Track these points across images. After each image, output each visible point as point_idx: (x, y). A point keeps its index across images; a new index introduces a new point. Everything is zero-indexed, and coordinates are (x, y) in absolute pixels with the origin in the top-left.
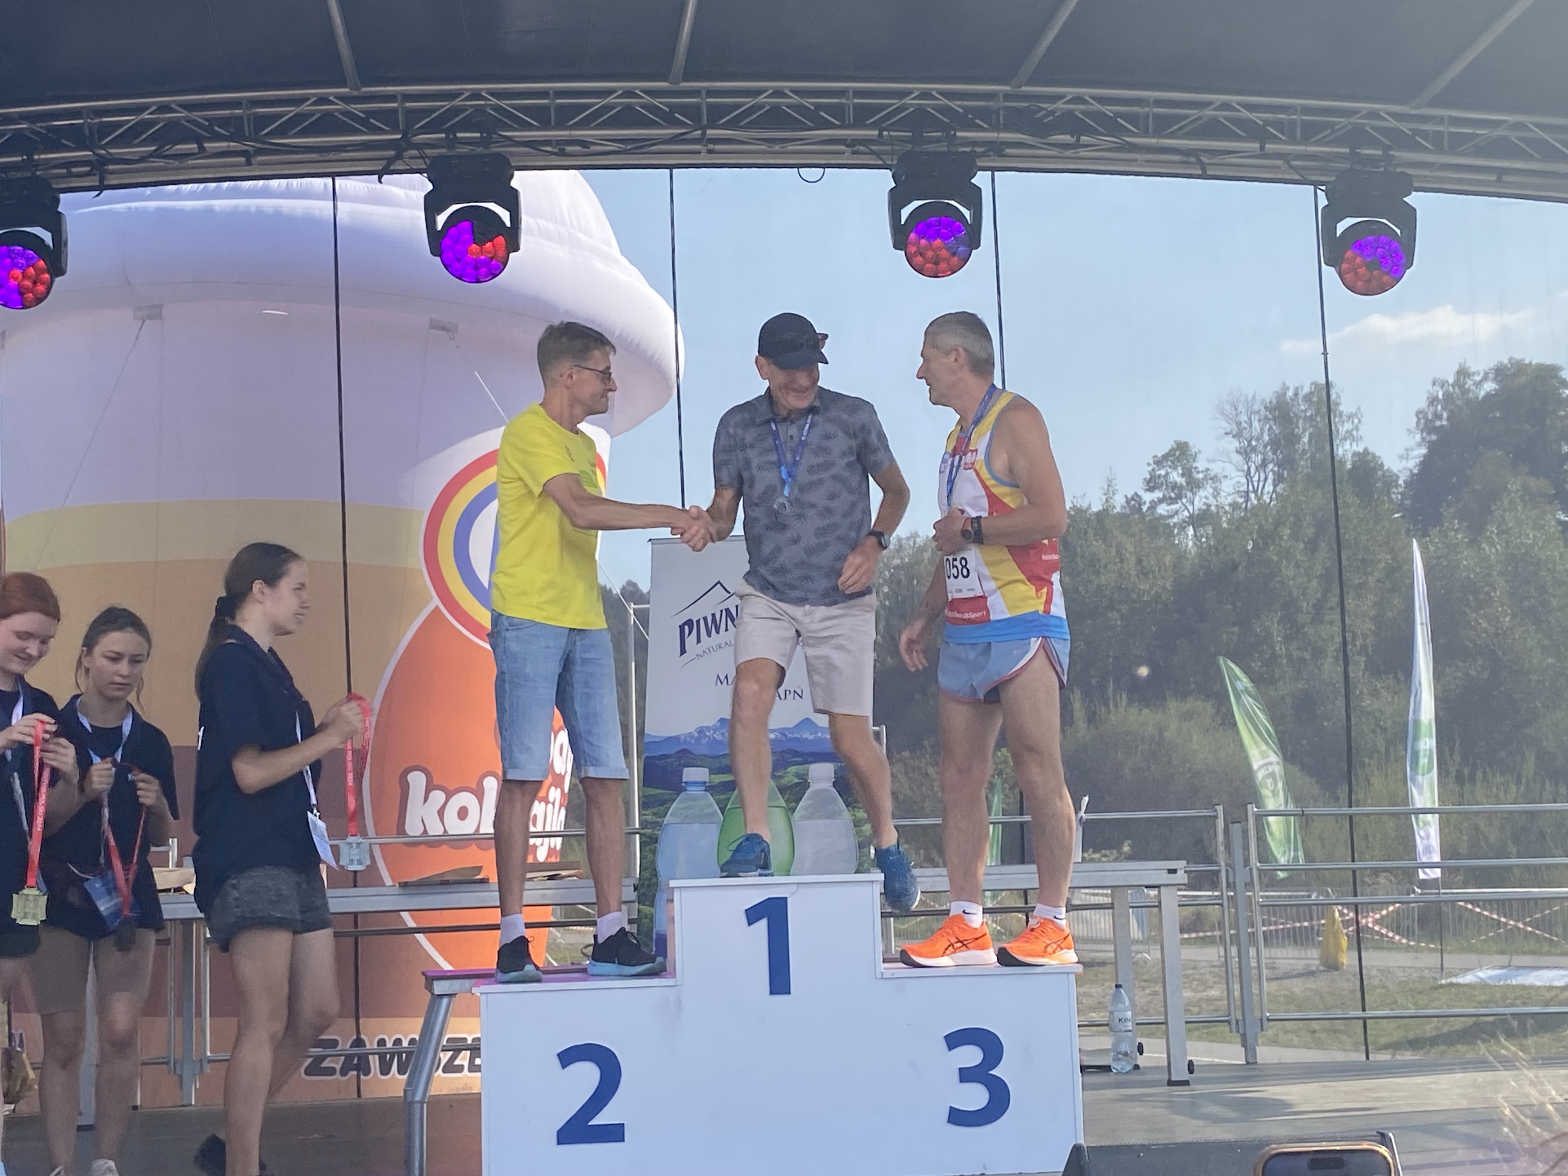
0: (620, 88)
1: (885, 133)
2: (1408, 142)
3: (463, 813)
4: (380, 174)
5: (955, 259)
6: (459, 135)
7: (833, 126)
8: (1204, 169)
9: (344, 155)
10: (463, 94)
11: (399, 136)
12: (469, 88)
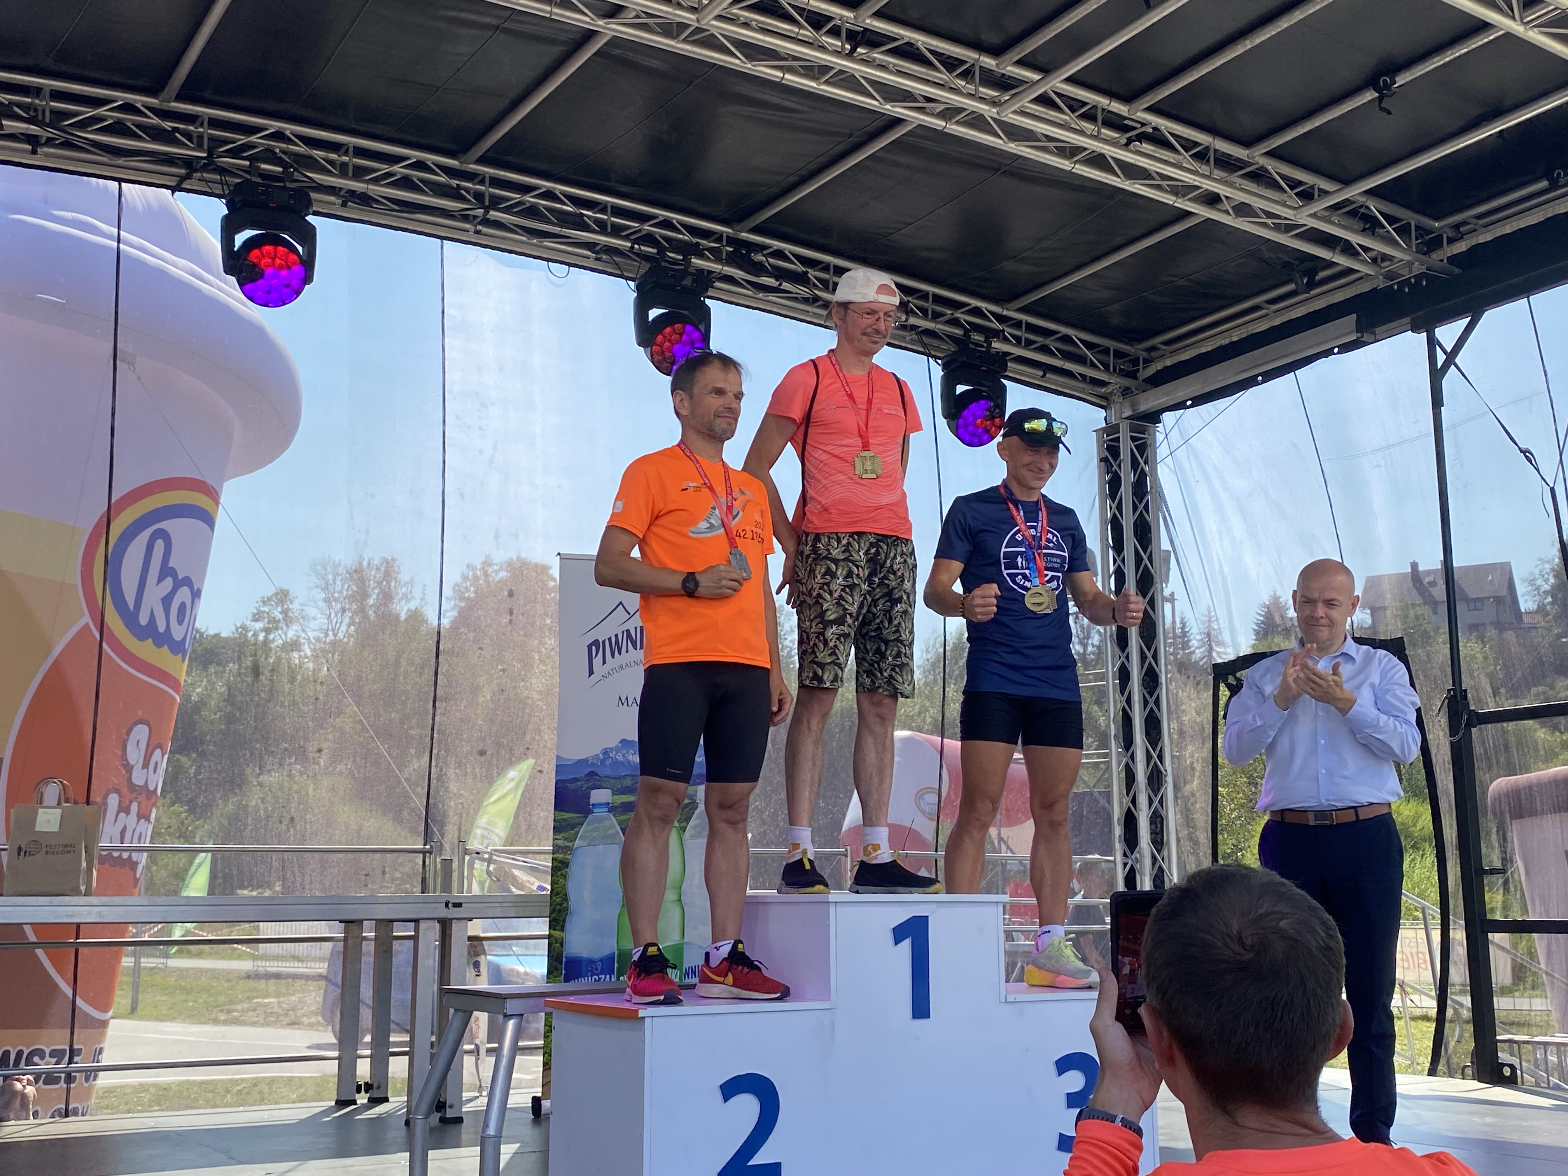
0: (414, 157)
1: (637, 247)
6: (260, 165)
7: (590, 230)
9: (134, 164)
10: (267, 129)
11: (205, 155)
12: (275, 125)
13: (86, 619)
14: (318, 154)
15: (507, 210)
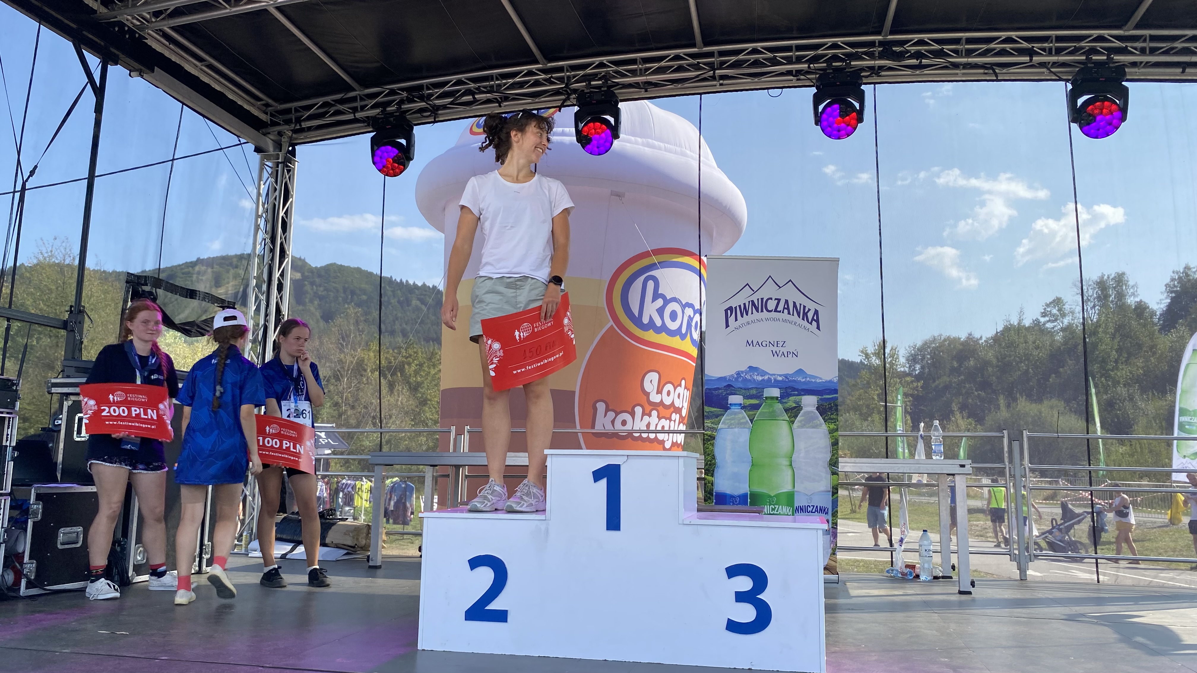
0: (672, 53)
1: (812, 65)
2: (1123, 51)
3: (624, 423)
4: (559, 108)
5: (849, 127)
6: (592, 83)
7: (784, 64)
8: (997, 76)
9: (542, 99)
10: (595, 63)
11: (564, 86)
12: (597, 60)
13: (611, 323)
14: (621, 69)
15: (728, 67)
